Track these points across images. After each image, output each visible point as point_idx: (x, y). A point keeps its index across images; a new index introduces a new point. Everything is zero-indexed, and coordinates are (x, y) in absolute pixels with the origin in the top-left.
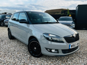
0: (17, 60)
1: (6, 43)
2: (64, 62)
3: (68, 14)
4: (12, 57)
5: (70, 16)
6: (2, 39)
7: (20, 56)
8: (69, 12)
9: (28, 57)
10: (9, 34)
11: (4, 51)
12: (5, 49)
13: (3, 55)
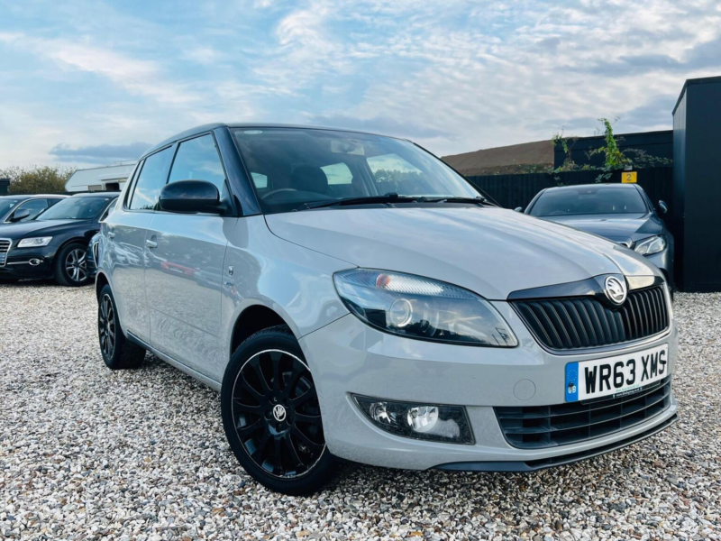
0: (121, 513)
1: (74, 397)
2: (534, 527)
3: (608, 165)
4: (89, 491)
5: (624, 176)
6: (52, 370)
7: (155, 483)
8: (621, 147)
9: (223, 491)
10: (101, 325)
11: (33, 446)
12: (50, 432)
13: (20, 473)
